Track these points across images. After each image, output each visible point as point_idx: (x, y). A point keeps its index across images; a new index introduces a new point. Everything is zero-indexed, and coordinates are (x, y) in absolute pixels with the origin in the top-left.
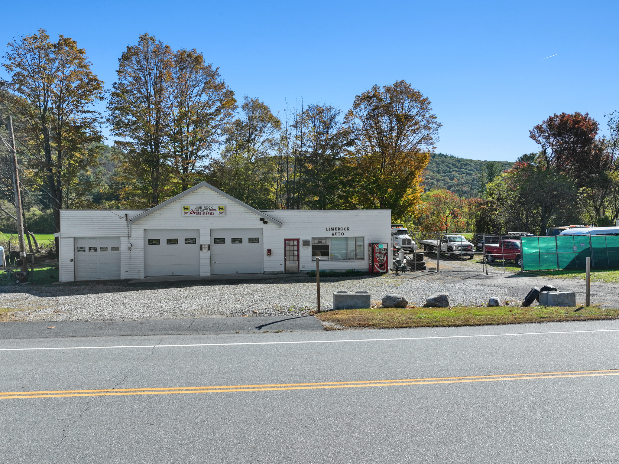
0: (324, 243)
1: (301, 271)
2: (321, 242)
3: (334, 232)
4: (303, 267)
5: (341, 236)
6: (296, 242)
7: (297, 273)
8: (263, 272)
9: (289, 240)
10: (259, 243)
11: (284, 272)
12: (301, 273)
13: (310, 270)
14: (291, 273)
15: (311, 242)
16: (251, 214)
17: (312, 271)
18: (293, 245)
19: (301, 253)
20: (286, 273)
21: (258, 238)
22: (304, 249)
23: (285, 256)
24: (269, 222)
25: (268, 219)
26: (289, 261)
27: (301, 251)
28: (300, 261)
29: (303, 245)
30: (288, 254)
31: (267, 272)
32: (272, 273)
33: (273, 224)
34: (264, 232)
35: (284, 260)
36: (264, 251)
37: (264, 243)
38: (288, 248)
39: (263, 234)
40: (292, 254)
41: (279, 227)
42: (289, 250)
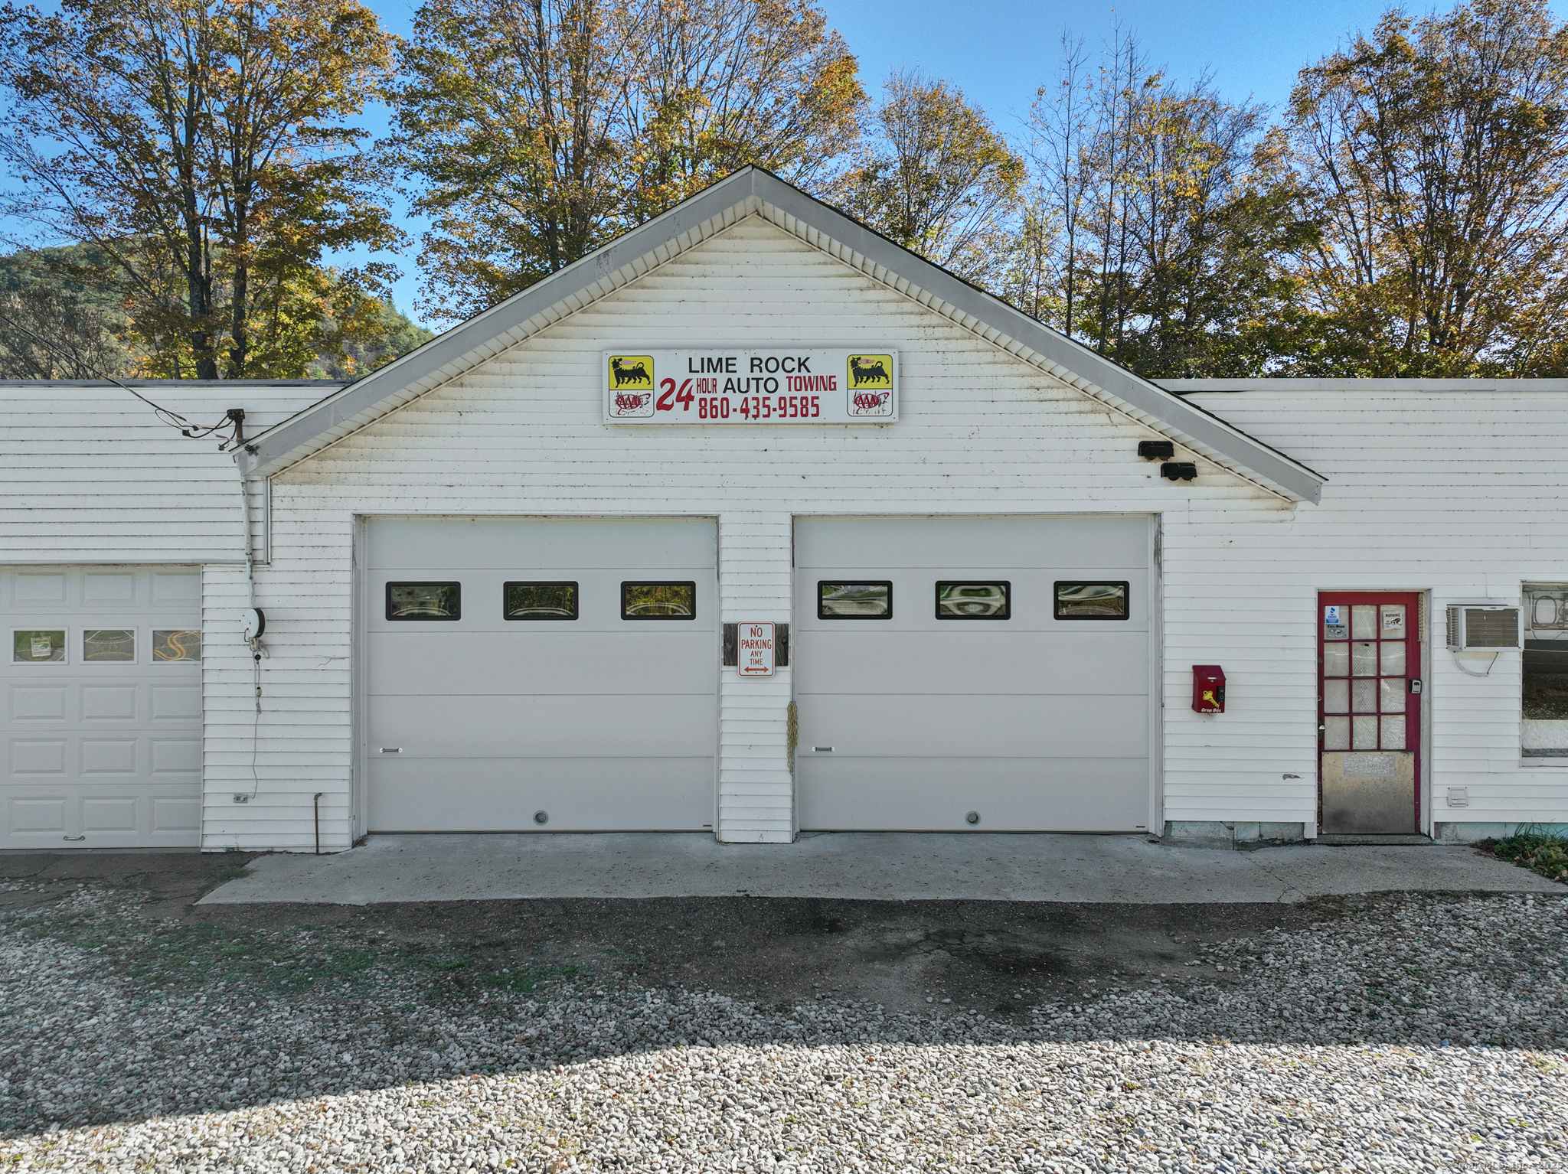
1: (1439, 825)
4: (1454, 803)
6: (1400, 610)
7: (1408, 839)
8: (1161, 827)
9: (1350, 599)
10: (1125, 616)
11: (1311, 833)
12: (1438, 841)
13: (1505, 824)
14: (1360, 839)
15: (1516, 615)
16: (1081, 413)
17: (1522, 832)
18: (1373, 636)
19: (1436, 692)
20: (1323, 840)
21: (1125, 585)
22: (1461, 668)
23: (1322, 716)
24: (1209, 470)
25: (1199, 445)
26: (1351, 750)
27: (1435, 681)
28: (1436, 755)
29: (1452, 640)
30: (1337, 700)
31: (1189, 828)
32: (1222, 840)
33: (1235, 485)
34: (1166, 542)
35: (1314, 744)
36: (1168, 680)
37: (1167, 617)
38: (1337, 654)
39: (1158, 552)
40: (1365, 698)
41: (1278, 503)
42: (1346, 673)
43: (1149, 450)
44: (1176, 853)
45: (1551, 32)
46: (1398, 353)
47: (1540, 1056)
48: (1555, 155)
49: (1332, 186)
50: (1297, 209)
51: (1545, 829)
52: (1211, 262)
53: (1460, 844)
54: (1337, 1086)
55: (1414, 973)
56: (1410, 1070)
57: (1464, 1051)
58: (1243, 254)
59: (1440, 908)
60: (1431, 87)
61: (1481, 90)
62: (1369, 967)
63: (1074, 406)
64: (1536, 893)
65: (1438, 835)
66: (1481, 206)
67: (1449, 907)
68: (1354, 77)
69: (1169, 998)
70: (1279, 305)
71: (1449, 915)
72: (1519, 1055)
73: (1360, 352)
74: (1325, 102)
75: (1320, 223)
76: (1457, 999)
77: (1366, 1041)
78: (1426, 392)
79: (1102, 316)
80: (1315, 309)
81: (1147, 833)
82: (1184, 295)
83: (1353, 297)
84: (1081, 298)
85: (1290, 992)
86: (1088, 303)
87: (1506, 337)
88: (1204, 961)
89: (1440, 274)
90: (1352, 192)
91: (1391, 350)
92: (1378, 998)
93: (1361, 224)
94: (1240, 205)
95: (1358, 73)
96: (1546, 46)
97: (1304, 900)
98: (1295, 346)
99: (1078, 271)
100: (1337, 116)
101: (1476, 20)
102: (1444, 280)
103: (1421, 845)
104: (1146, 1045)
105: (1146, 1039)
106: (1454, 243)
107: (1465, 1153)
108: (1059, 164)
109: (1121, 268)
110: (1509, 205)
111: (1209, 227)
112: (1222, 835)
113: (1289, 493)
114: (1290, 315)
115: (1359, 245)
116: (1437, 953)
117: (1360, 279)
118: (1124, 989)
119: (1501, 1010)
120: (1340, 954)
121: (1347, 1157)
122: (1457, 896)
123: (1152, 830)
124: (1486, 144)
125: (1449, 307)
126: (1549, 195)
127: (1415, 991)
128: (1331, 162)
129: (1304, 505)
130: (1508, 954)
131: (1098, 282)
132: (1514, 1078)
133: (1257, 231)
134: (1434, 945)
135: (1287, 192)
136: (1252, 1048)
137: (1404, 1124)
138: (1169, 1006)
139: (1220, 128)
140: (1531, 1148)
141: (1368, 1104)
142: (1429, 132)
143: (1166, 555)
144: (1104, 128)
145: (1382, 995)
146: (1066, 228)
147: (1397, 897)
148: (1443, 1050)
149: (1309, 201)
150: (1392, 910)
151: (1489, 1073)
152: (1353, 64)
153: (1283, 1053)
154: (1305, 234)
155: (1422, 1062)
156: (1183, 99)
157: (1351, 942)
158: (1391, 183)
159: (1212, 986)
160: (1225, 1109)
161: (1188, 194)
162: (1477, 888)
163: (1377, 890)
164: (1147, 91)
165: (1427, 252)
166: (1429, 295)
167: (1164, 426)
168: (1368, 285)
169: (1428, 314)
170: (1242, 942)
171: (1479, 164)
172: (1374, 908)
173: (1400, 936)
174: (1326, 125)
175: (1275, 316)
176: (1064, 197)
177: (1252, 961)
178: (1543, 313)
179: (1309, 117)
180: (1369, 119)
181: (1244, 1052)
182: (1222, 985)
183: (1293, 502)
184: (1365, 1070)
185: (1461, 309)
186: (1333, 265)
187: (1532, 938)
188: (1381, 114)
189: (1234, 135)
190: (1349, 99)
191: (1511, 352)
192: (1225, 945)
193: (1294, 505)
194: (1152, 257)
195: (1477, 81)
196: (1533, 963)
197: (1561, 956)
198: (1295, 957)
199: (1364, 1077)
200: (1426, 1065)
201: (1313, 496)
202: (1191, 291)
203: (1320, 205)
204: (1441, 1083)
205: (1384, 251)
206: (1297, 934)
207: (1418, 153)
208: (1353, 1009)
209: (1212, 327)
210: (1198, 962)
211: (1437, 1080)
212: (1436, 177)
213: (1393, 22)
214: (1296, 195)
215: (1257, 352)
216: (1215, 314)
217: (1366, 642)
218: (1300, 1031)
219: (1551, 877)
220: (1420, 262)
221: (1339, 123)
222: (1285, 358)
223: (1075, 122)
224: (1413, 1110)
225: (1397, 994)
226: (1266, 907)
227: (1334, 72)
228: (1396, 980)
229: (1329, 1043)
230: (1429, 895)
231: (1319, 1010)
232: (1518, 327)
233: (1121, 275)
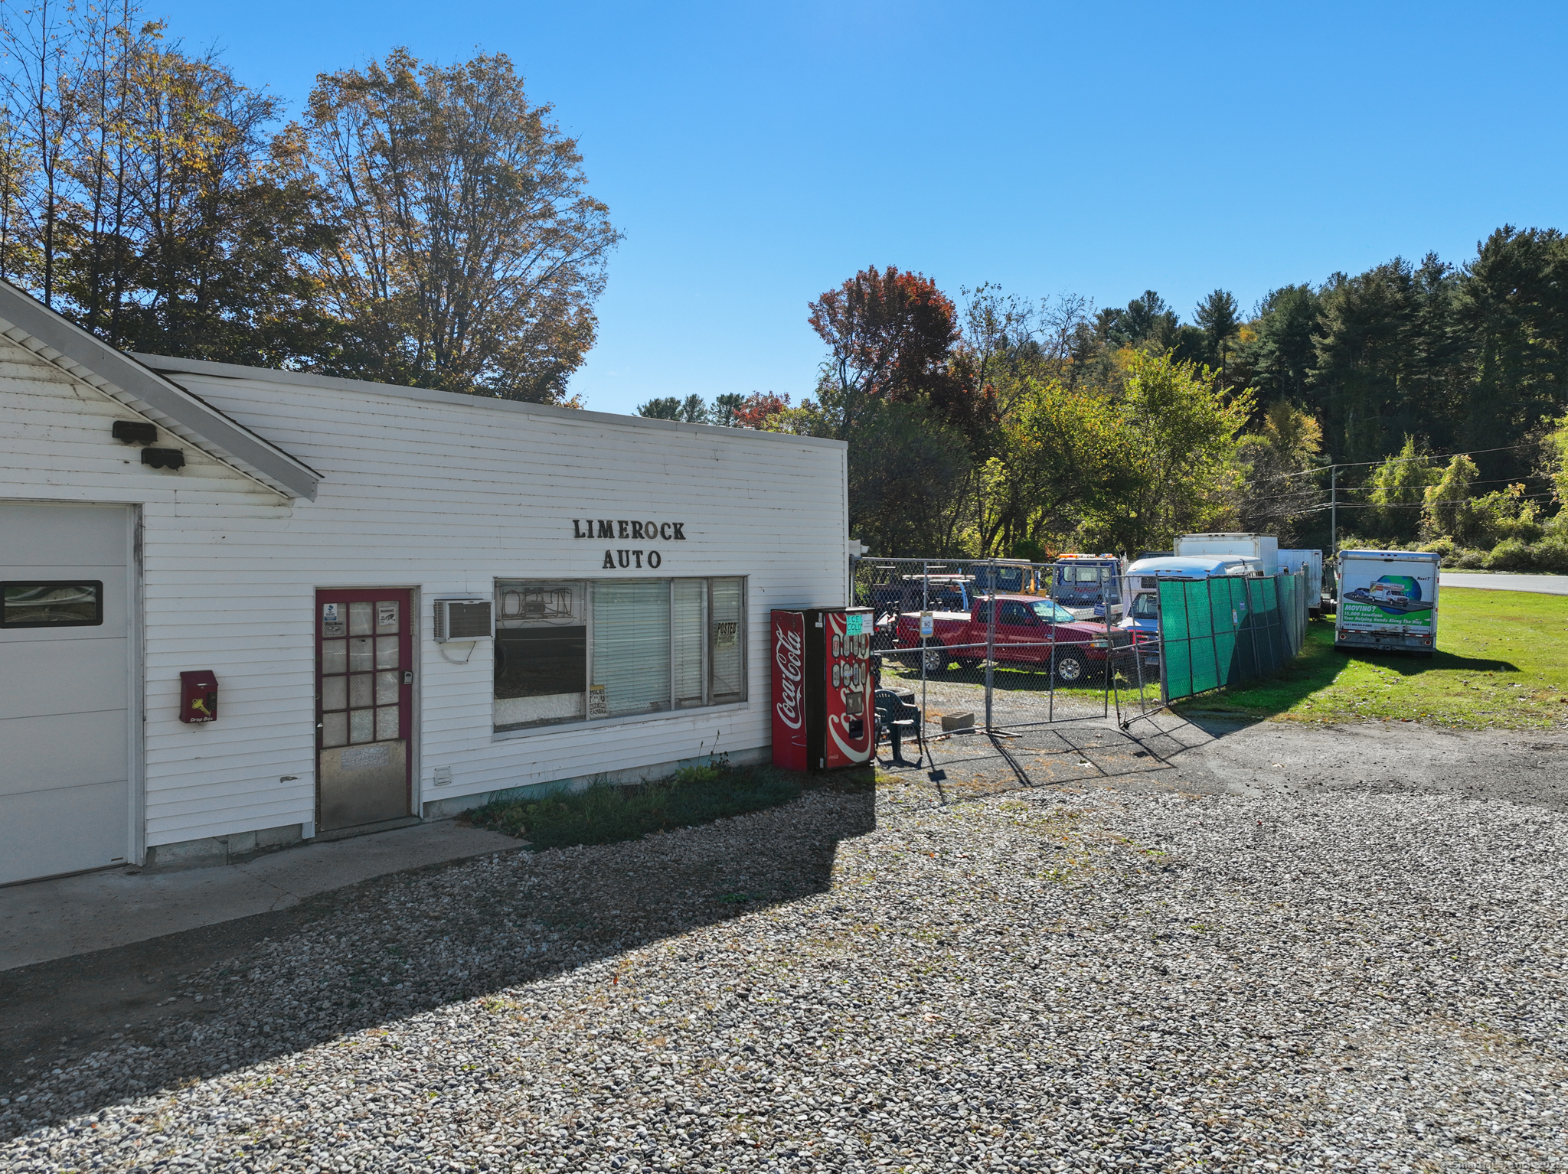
0: (556, 613)
1: (427, 805)
2: (539, 608)
3: (615, 544)
4: (440, 782)
5: (646, 572)
6: (394, 607)
7: (400, 823)
8: (142, 855)
9: (347, 596)
10: (98, 620)
11: (309, 833)
12: (426, 820)
13: (481, 795)
14: (357, 830)
15: (489, 608)
16: (34, 379)
17: (494, 800)
18: (369, 632)
19: (425, 682)
20: (321, 837)
21: (98, 585)
22: (446, 658)
23: (320, 713)
24: (198, 459)
25: (187, 431)
26: (349, 744)
27: (425, 670)
28: (426, 739)
29: (438, 632)
30: (334, 697)
31: (176, 850)
32: (215, 856)
33: (229, 477)
34: (148, 537)
35: (311, 742)
36: (149, 691)
37: (149, 620)
38: (335, 652)
39: (138, 547)
40: (362, 692)
41: (274, 498)
42: (343, 669)
43: (124, 432)
44: (160, 881)
45: (527, 112)
46: (408, 368)
47: (492, 999)
48: (530, 217)
49: (350, 197)
50: (316, 211)
51: (511, 793)
52: (225, 245)
53: (445, 819)
54: (312, 1089)
55: (395, 951)
56: (382, 1049)
57: (431, 1014)
58: (258, 244)
59: (423, 882)
60: (435, 128)
61: (475, 144)
62: (355, 956)
63: (25, 370)
64: (501, 851)
65: (426, 814)
66: (475, 246)
67: (431, 879)
68: (369, 97)
69: (131, 1050)
70: (298, 304)
71: (430, 888)
72: (475, 1003)
73: (375, 362)
74: (342, 113)
75: (338, 230)
76: (430, 966)
77: (344, 1033)
78: (417, 400)
79: (94, 281)
80: (334, 314)
81: (126, 865)
82: (195, 275)
83: (369, 309)
84: (66, 256)
85: (274, 1004)
86: (77, 262)
87: (496, 367)
88: (182, 995)
89: (444, 301)
90: (369, 208)
91: (404, 364)
92: (361, 985)
93: (376, 240)
94: (255, 192)
95: (373, 95)
96: (523, 122)
97: (297, 902)
98: (313, 347)
99: (62, 223)
100: (354, 130)
101: (470, 81)
102: (447, 307)
103: (412, 826)
104: (94, 1118)
105: (94, 1111)
106: (455, 276)
107: (421, 1113)
108: (31, 88)
109: (117, 229)
110: (497, 252)
111: (223, 208)
112: (215, 851)
113: (285, 489)
114: (307, 314)
115: (374, 259)
116: (418, 926)
117: (376, 294)
118: (73, 1056)
119: (464, 966)
120: (328, 950)
121: (312, 1162)
122: (438, 868)
123: (131, 860)
124: (479, 194)
125: (452, 332)
126: (526, 250)
127: (394, 969)
128: (349, 173)
129: (302, 501)
130: (475, 912)
131: (90, 241)
132: (469, 1026)
133: (275, 224)
134: (415, 919)
135: (304, 192)
136: (224, 1079)
137: (371, 1105)
138: (130, 1060)
139: (235, 106)
140: (477, 1086)
141: (339, 1097)
142: (434, 169)
143: (148, 551)
144: (93, 64)
145: (364, 981)
146: (43, 169)
147: (384, 882)
148: (414, 1019)
149: (328, 206)
150: (381, 894)
151: (450, 1028)
152: (367, 84)
153: (259, 1073)
154: (323, 238)
155: (393, 1038)
156: (192, 61)
157: (339, 936)
158: (403, 208)
159: (187, 1022)
160: (185, 1160)
161: (196, 166)
162: (455, 857)
163: (368, 877)
164: (149, 37)
165: (432, 278)
166: (435, 318)
167: (145, 406)
168: (383, 299)
169: (434, 338)
170: (227, 963)
171: (474, 209)
172: (364, 896)
173: (386, 918)
174: (344, 136)
175: (294, 313)
176: (39, 129)
177: (236, 981)
178: (522, 351)
179: (328, 124)
180: (383, 142)
181: (215, 1086)
182: (198, 1018)
183: (290, 498)
184: (340, 1063)
185: (461, 335)
186: (351, 274)
187: (495, 892)
188: (393, 140)
189: (250, 118)
190: (364, 117)
191: (500, 379)
192: (208, 971)
193: (292, 501)
194: (157, 225)
195: (471, 136)
196: (494, 915)
197: (514, 903)
198: (282, 965)
199: (339, 1070)
200: (396, 1038)
201: (309, 492)
202: (204, 272)
203: (339, 213)
204: (409, 1052)
205: (397, 270)
206: (287, 940)
207: (424, 185)
208: (335, 1004)
209: (226, 315)
210: (173, 999)
211: (405, 1051)
212: (439, 210)
213: (401, 59)
214: (314, 197)
215: (275, 348)
216: (232, 302)
217: (362, 638)
218: (279, 1043)
219: (512, 835)
220: (428, 287)
221: (356, 137)
222: (303, 358)
223: (52, 46)
224: (381, 1088)
225: (377, 977)
226: (256, 919)
227: (350, 87)
228: (378, 962)
229: (307, 1046)
230: (415, 872)
231: (301, 1014)
232: (505, 359)
233: (117, 239)
